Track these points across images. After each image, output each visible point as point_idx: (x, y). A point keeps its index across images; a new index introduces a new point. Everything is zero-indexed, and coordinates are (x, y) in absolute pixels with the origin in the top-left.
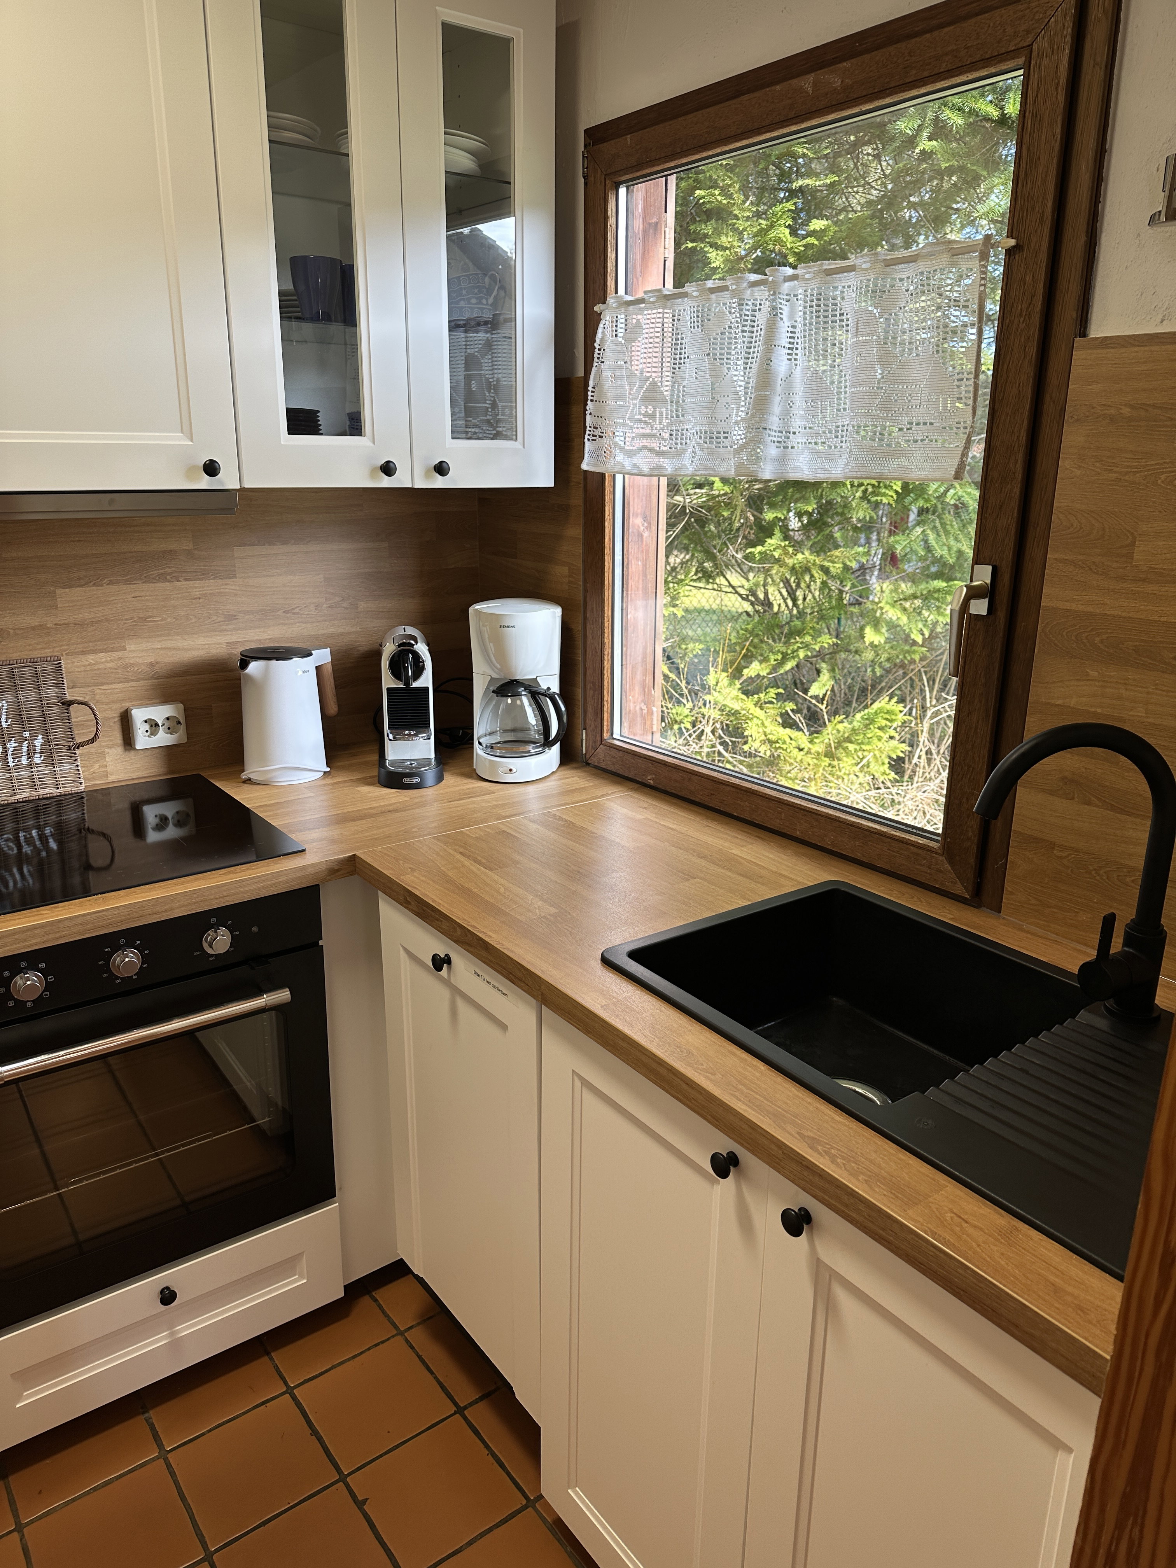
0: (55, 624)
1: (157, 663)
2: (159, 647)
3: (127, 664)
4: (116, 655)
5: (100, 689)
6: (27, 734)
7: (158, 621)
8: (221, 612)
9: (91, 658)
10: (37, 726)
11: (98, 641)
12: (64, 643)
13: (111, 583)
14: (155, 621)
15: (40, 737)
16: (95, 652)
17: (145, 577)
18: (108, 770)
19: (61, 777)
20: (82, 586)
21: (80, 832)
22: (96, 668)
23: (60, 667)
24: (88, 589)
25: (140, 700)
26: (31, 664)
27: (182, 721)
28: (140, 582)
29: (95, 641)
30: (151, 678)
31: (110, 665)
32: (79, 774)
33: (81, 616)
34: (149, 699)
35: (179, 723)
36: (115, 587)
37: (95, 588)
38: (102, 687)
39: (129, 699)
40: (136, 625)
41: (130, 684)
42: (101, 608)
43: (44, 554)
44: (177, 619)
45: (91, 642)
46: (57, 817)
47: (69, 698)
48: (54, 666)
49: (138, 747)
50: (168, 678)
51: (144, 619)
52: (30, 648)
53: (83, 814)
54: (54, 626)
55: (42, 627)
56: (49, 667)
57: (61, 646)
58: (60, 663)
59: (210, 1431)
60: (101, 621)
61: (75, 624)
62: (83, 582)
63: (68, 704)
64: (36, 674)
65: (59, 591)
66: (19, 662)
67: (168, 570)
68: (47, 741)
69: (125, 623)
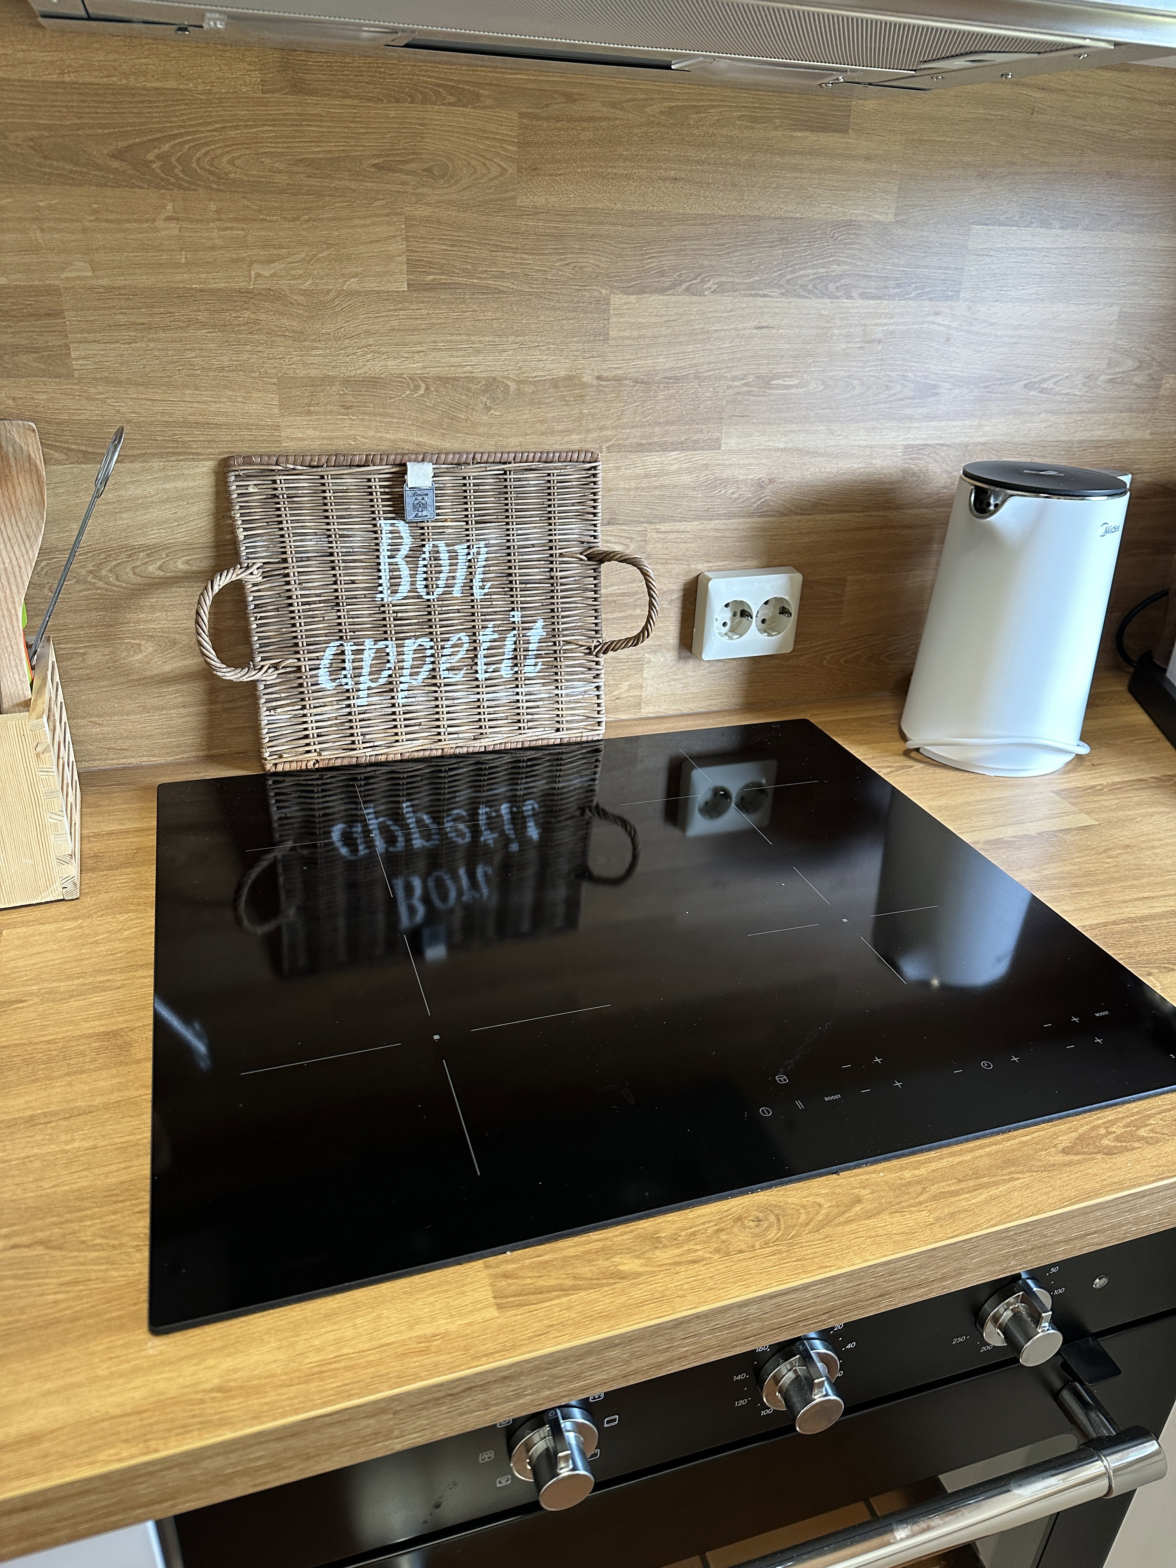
0: (599, 378)
1: (771, 481)
2: (782, 445)
3: (716, 479)
4: (700, 457)
5: (658, 531)
6: (517, 616)
7: (791, 386)
8: (911, 375)
9: (653, 461)
10: (537, 599)
11: (672, 423)
12: (608, 423)
13: (721, 289)
14: (786, 387)
15: (540, 623)
16: (664, 448)
17: (788, 281)
18: (644, 694)
19: (567, 709)
20: (662, 291)
21: (583, 814)
22: (657, 484)
23: (594, 475)
24: (674, 298)
25: (728, 559)
26: (541, 465)
27: (794, 609)
28: (776, 292)
29: (667, 423)
30: (751, 515)
31: (686, 479)
32: (599, 704)
33: (649, 362)
34: (742, 557)
35: (784, 611)
36: (726, 300)
37: (687, 298)
38: (663, 527)
39: (706, 555)
40: (748, 393)
41: (714, 524)
42: (690, 348)
43: (600, 205)
44: (827, 386)
45: (658, 424)
47: (602, 546)
48: (584, 474)
49: (707, 655)
50: (785, 515)
51: (766, 382)
52: (543, 428)
54: (595, 382)
55: (572, 381)
56: (574, 475)
57: (601, 429)
58: (595, 468)
60: (686, 377)
61: (636, 381)
62: (667, 281)
63: (599, 558)
64: (548, 490)
65: (618, 299)
66: (518, 459)
67: (836, 269)
68: (553, 634)
69: (729, 387)
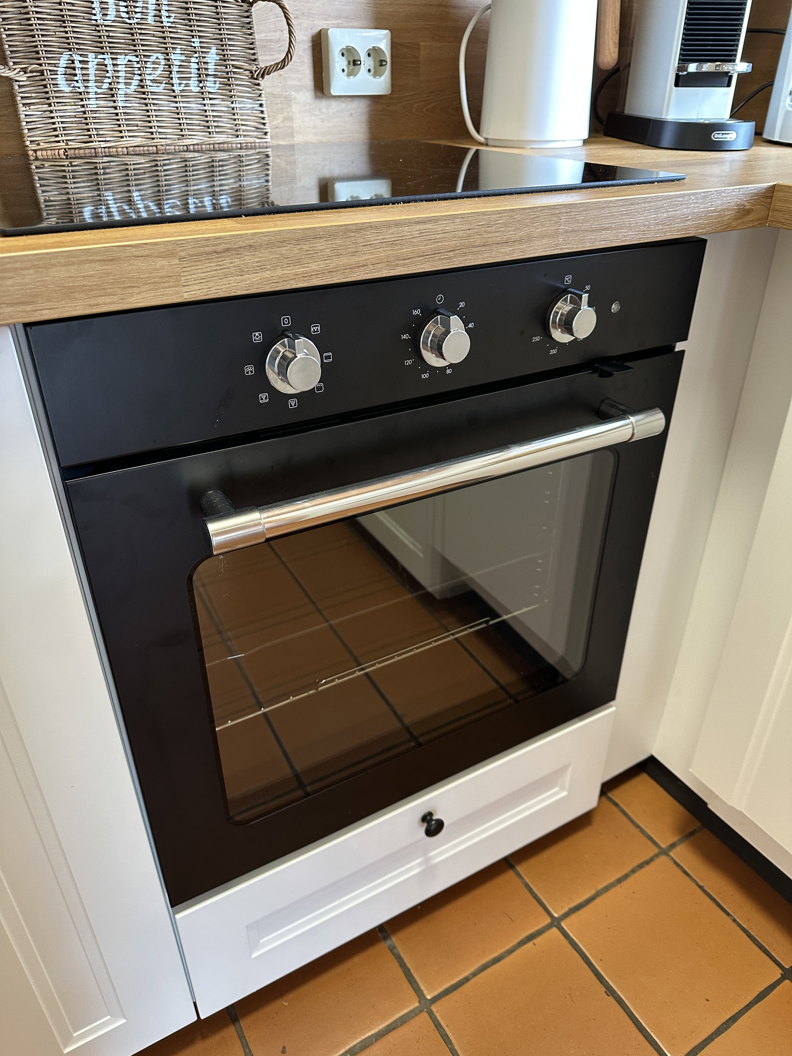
6: (196, 42)
10: (210, 32)
15: (214, 50)
18: (295, 125)
19: (242, 120)
25: (337, 18)
27: (388, 58)
32: (263, 118)
35: (384, 60)
39: (323, 15)
46: (236, 182)
49: (334, 92)
53: (267, 181)
59: (474, 974)
63: (249, 2)
68: (224, 59)
